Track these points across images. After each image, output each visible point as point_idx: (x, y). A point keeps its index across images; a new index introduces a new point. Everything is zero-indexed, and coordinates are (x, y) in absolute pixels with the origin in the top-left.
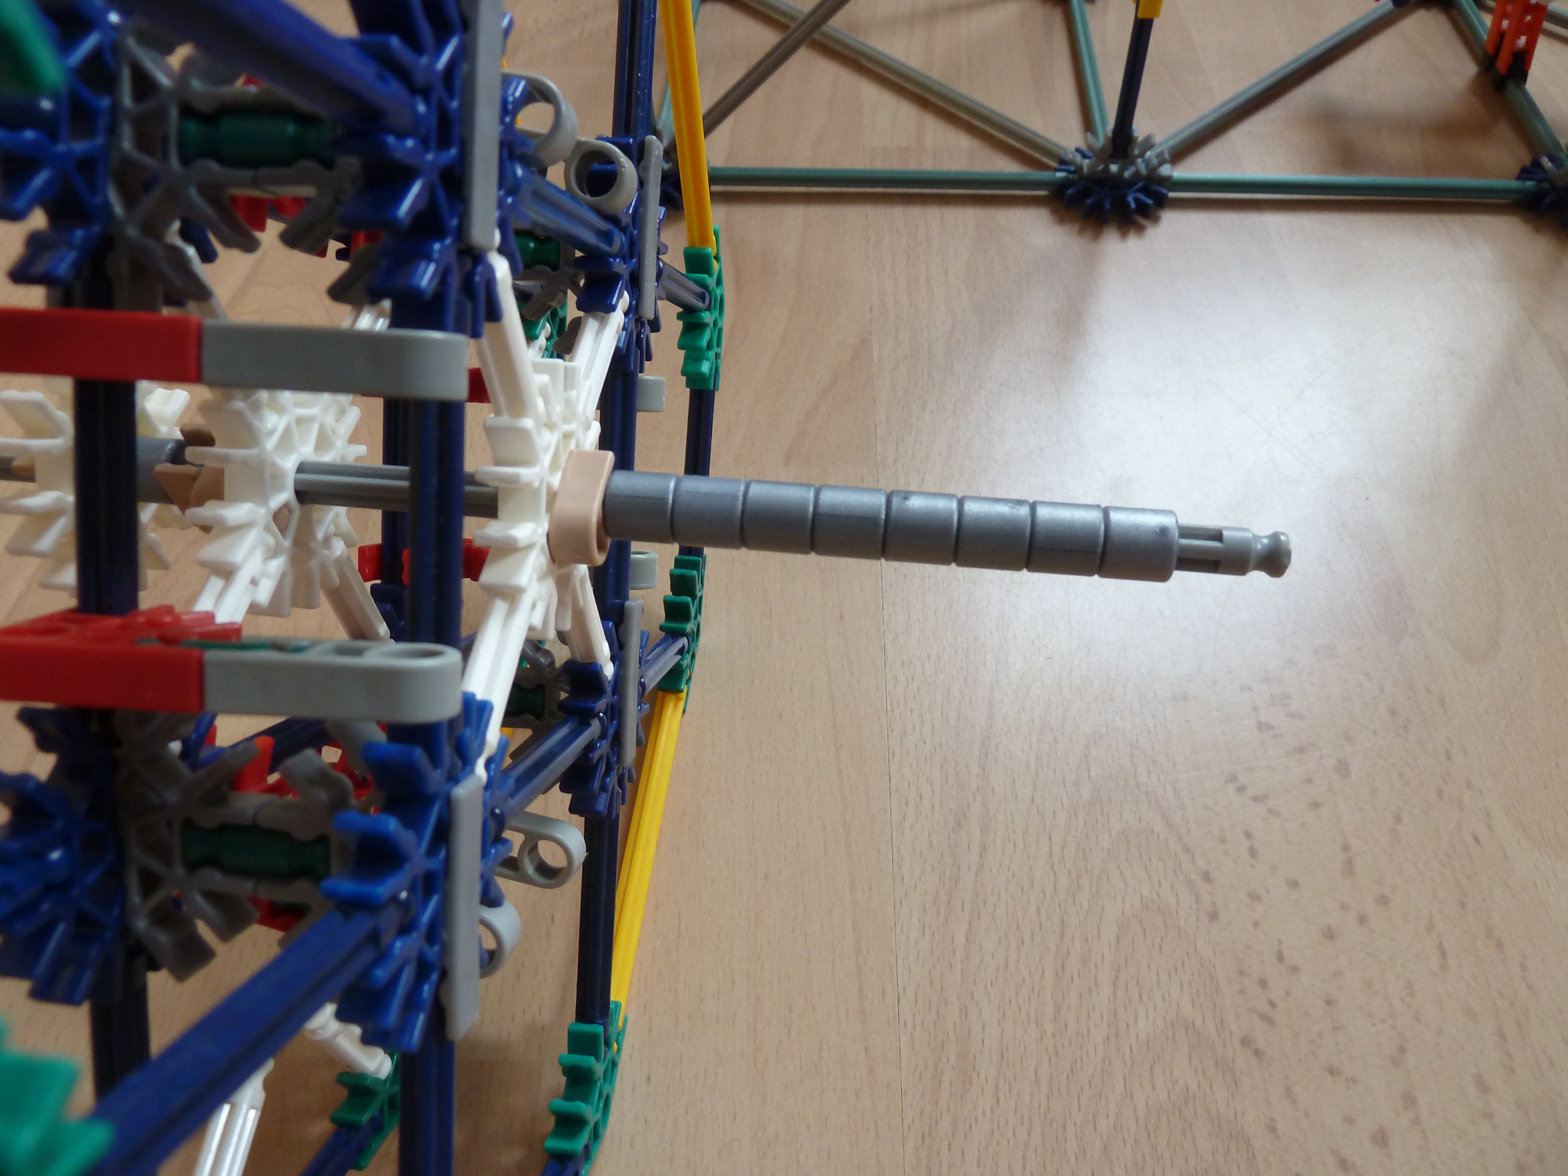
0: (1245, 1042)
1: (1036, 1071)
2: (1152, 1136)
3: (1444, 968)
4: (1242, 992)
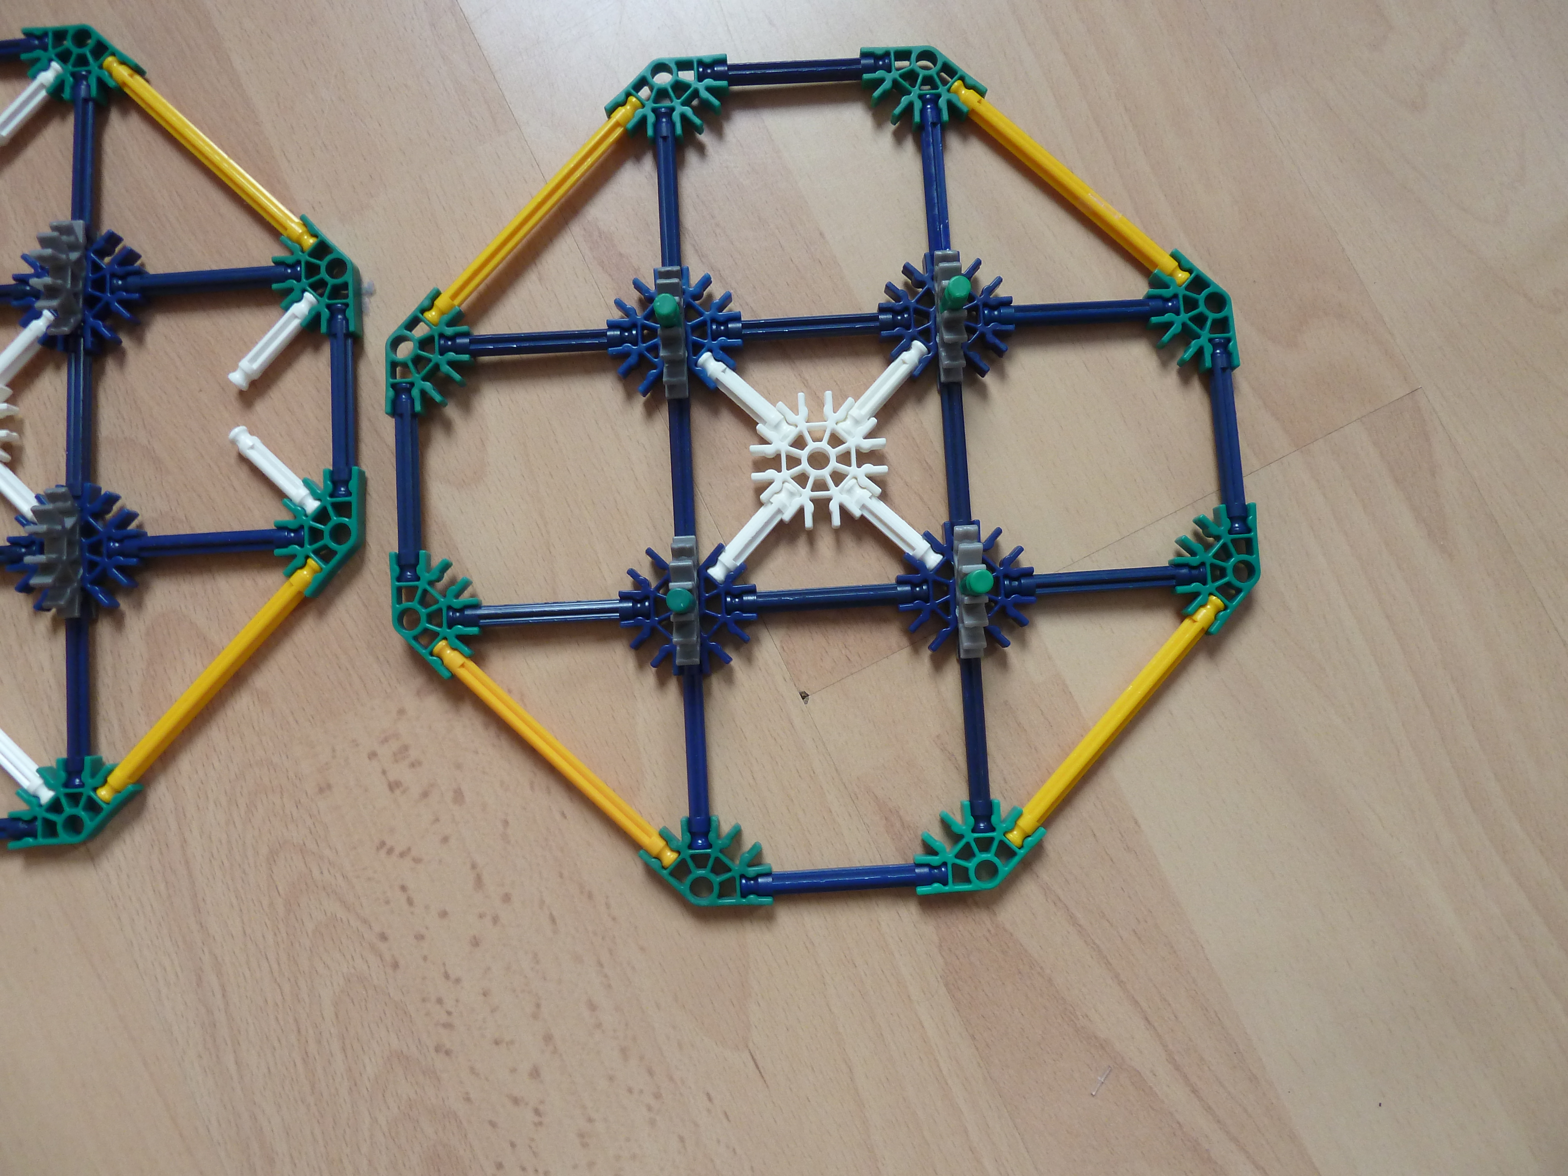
0: (437, 1049)
1: (312, 1133)
2: (396, 1140)
3: (555, 932)
4: (428, 1014)
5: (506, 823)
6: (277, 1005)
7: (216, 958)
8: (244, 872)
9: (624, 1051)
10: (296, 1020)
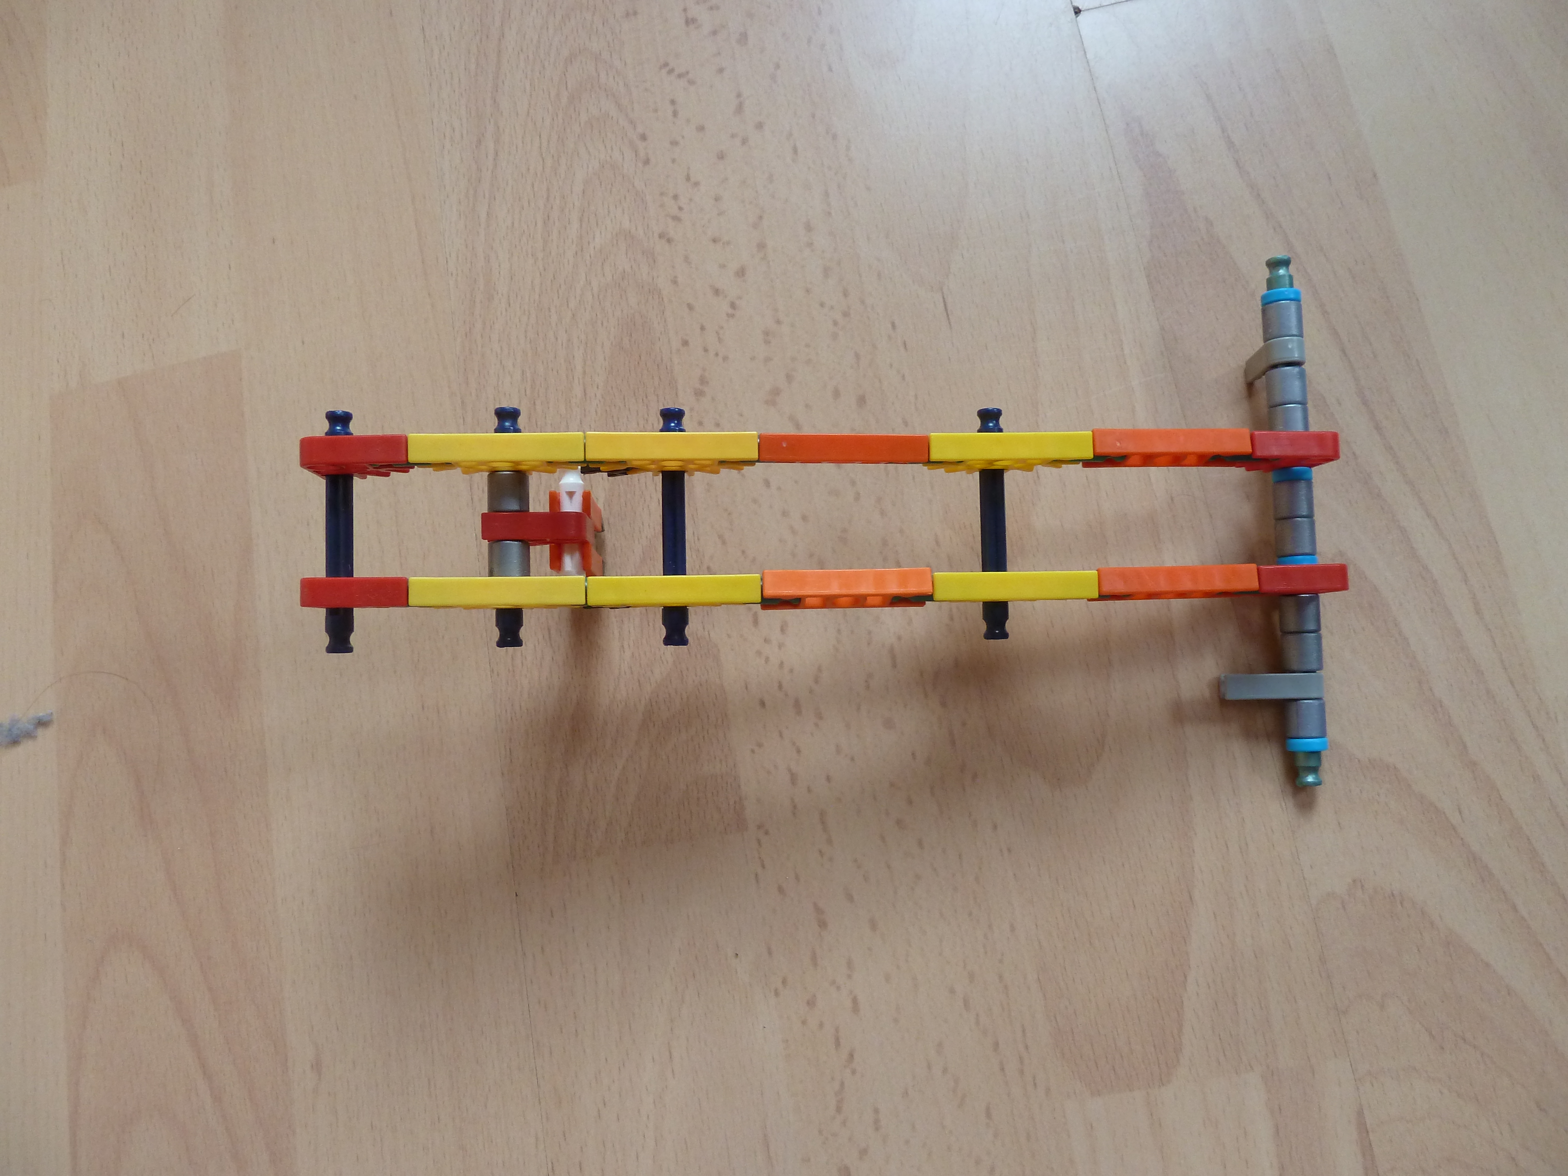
5: (777, 66)
6: (537, 174)
7: (498, 128)
8: (544, 67)
9: (826, 271)
10: (548, 190)
